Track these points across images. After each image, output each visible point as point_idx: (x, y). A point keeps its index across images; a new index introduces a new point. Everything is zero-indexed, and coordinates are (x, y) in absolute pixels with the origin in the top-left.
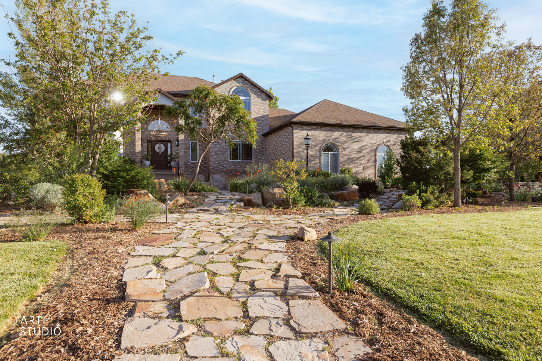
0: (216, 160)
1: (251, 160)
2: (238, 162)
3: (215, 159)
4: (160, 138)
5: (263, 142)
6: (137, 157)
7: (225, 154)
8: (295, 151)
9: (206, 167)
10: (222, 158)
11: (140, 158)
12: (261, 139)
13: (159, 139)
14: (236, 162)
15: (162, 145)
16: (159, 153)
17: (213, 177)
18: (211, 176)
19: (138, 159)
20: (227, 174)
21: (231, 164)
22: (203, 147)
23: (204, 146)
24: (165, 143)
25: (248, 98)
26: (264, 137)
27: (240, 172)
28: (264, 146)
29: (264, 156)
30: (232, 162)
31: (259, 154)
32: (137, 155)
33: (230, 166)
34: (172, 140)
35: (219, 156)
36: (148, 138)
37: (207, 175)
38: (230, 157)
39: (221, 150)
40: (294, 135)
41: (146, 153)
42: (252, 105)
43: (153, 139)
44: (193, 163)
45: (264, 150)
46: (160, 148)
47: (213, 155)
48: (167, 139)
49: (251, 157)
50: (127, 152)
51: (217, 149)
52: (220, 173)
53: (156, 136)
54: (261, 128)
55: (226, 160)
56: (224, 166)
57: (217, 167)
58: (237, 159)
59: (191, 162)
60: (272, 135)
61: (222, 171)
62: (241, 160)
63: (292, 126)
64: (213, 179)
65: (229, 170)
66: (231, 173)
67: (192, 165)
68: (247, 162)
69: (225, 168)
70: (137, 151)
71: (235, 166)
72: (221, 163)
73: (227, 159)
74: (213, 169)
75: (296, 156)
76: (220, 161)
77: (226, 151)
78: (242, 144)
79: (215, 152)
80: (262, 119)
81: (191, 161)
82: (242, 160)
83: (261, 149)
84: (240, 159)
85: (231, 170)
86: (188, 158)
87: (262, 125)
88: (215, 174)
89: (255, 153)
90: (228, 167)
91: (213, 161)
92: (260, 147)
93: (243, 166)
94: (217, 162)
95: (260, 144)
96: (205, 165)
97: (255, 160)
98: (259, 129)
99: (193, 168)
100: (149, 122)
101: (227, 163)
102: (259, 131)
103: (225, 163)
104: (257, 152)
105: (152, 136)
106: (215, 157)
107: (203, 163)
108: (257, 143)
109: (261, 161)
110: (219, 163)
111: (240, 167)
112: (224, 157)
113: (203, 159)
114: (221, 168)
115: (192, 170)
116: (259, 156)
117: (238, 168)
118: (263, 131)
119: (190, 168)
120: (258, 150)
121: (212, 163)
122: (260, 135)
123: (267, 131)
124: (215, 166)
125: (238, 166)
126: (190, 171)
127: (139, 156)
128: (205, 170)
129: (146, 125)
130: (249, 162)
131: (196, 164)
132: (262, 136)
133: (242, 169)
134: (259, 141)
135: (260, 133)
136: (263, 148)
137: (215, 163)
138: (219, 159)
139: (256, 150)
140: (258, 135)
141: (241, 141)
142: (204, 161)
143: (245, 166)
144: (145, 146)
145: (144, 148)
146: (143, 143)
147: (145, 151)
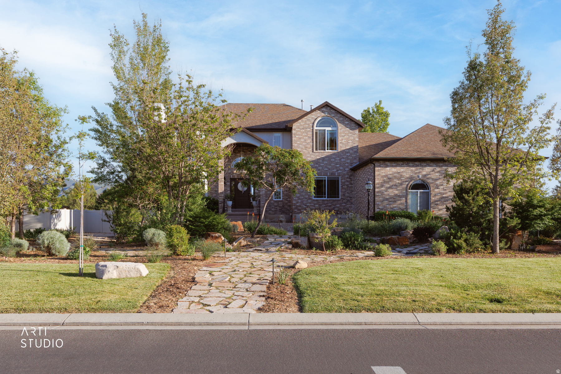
0: (299, 199)
1: (338, 197)
2: (323, 200)
3: (298, 197)
5: (352, 177)
6: (220, 198)
8: (376, 190)
9: (290, 206)
10: (305, 196)
11: (223, 198)
12: (349, 174)
14: (320, 200)
16: (242, 192)
17: (295, 216)
18: (294, 215)
19: (221, 199)
21: (315, 202)
25: (334, 129)
26: (353, 172)
28: (352, 182)
29: (353, 193)
30: (317, 200)
31: (347, 191)
32: (220, 195)
33: (315, 204)
35: (302, 194)
36: (231, 176)
37: (291, 214)
38: (315, 194)
40: (376, 173)
41: (229, 191)
42: (339, 136)
43: (236, 177)
44: (276, 201)
45: (353, 186)
46: (243, 186)
49: (338, 194)
50: (211, 192)
52: (303, 212)
54: (349, 161)
55: (310, 199)
56: (307, 204)
57: (300, 206)
58: (322, 197)
59: (274, 201)
60: (360, 170)
61: (305, 210)
62: (326, 198)
63: (374, 163)
64: (295, 219)
67: (276, 204)
68: (333, 200)
69: (308, 207)
70: (220, 191)
71: (320, 205)
72: (304, 202)
73: (311, 197)
74: (296, 208)
75: (378, 196)
76: (304, 200)
78: (328, 180)
79: (298, 190)
80: (351, 152)
81: (274, 199)
82: (328, 198)
83: (349, 186)
84: (325, 197)
87: (350, 158)
88: (299, 213)
89: (342, 190)
90: (312, 206)
91: (295, 200)
92: (348, 183)
93: (328, 204)
94: (299, 201)
95: (348, 180)
96: (289, 204)
97: (343, 197)
98: (347, 163)
99: (276, 207)
100: (231, 160)
101: (311, 202)
102: (347, 165)
103: (309, 201)
104: (344, 189)
105: (235, 175)
106: (298, 195)
107: (286, 202)
108: (344, 179)
109: (349, 198)
110: (302, 202)
111: (325, 206)
112: (308, 195)
113: (287, 197)
114: (305, 207)
115: (275, 210)
116: (347, 193)
117: (323, 207)
118: (352, 165)
119: (273, 206)
120: (346, 187)
121: (294, 202)
122: (348, 169)
123: (355, 165)
124: (298, 204)
125: (323, 205)
126: (273, 210)
127: (221, 196)
128: (288, 208)
129: (229, 163)
130: (335, 200)
131: (280, 203)
132: (350, 171)
133: (328, 208)
134: (347, 176)
135: (347, 167)
136: (351, 184)
137: (298, 202)
138: (302, 197)
139: (344, 187)
140: (346, 169)
141: (326, 177)
142: (288, 199)
143: (331, 204)
144: (229, 185)
145: (227, 187)
146: (226, 181)
147: (228, 189)
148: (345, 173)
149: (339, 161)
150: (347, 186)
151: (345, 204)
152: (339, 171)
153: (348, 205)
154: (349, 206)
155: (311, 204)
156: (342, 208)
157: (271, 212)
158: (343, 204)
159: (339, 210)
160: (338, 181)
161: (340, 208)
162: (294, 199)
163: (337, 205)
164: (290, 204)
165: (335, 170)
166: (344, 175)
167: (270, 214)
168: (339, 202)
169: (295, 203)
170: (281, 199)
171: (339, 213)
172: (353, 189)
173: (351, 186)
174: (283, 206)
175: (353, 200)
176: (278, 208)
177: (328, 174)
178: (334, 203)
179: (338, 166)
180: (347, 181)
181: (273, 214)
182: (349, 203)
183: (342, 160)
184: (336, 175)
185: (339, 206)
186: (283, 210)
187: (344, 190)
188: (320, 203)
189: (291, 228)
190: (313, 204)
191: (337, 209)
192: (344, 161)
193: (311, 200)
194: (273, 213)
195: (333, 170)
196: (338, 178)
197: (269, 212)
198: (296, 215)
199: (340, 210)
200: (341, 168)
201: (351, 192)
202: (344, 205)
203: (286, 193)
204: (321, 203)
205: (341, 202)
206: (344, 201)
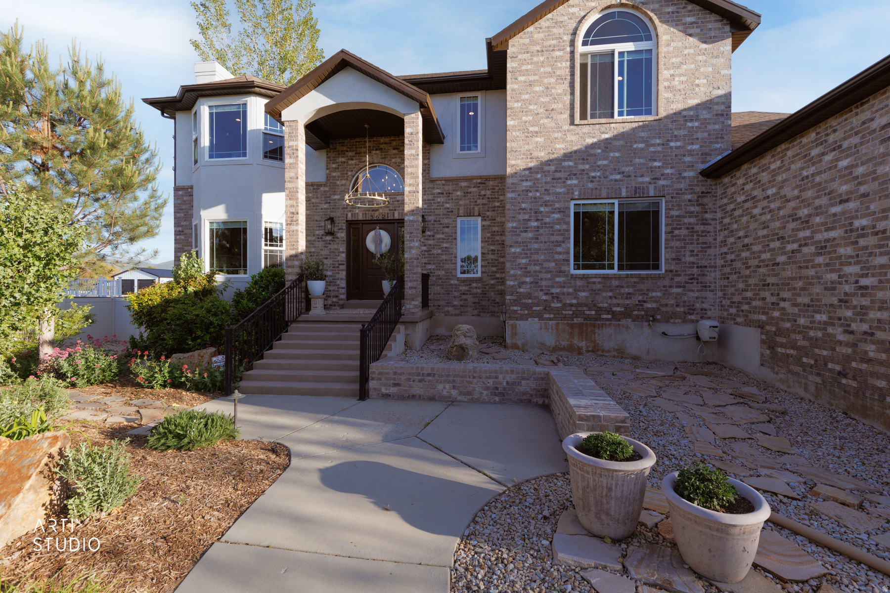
0: (527, 273)
1: (657, 267)
2: (606, 277)
3: (524, 268)
4: (377, 213)
5: (705, 201)
7: (559, 249)
9: (501, 293)
10: (546, 264)
11: (296, 270)
12: (698, 189)
13: (377, 215)
14: (596, 276)
15: (384, 233)
16: (375, 255)
17: (514, 327)
18: (510, 323)
20: (565, 318)
21: (579, 283)
22: (493, 234)
23: (496, 229)
24: (390, 227)
25: (644, 45)
26: (709, 182)
27: (613, 313)
28: (708, 216)
29: (711, 251)
30: (584, 277)
31: (690, 247)
32: (290, 263)
33: (576, 290)
35: (535, 257)
36: (350, 215)
37: (502, 319)
38: (576, 258)
39: (542, 238)
42: (661, 66)
43: (360, 218)
44: (464, 281)
45: (710, 228)
46: (378, 241)
47: (516, 256)
48: (396, 216)
49: (657, 258)
51: (530, 235)
52: (539, 315)
53: (368, 210)
54: (695, 147)
55: (561, 272)
56: (554, 290)
57: (529, 296)
58: (602, 267)
59: (458, 279)
61: (547, 308)
62: (615, 271)
64: (514, 334)
65: (571, 305)
66: (576, 314)
67: (463, 288)
68: (639, 276)
69: (557, 297)
71: (594, 292)
72: (544, 283)
73: (564, 268)
74: (516, 302)
76: (541, 276)
77: (560, 238)
78: (620, 214)
79: (524, 244)
80: (704, 114)
81: (460, 275)
82: (621, 268)
83: (697, 228)
84: (611, 267)
85: (579, 305)
86: (452, 266)
87: (699, 135)
88: (524, 318)
89: (673, 244)
90: (568, 294)
91: (515, 275)
92: (692, 220)
93: (622, 291)
94: (528, 279)
95: (692, 209)
96: (500, 288)
97: (673, 268)
98: (691, 153)
99: (464, 297)
100: (350, 173)
101: (565, 283)
102: (688, 159)
103: (558, 279)
104: (678, 238)
105: (357, 211)
106: (524, 261)
107: (492, 282)
108: (679, 205)
109: (695, 271)
110: (535, 283)
111: (610, 294)
112: (555, 261)
113: (494, 269)
114: (544, 297)
115: (462, 303)
116: (688, 254)
117: (604, 298)
118: (708, 158)
119: (456, 294)
120: (684, 232)
121: (512, 283)
122: (692, 174)
123: (720, 158)
124: (522, 290)
125: (605, 291)
126: (456, 303)
127: (293, 267)
128: (497, 300)
129: (344, 182)
130: (647, 277)
131: (474, 285)
132: (701, 178)
133: (620, 302)
134: (689, 197)
135: (691, 166)
136: (704, 222)
137: (523, 283)
138: (537, 268)
139: (676, 232)
140: (686, 174)
141: (616, 202)
142: (498, 275)
143: (631, 290)
144: (343, 237)
145: (338, 244)
146: (336, 229)
147: (341, 250)
148: (682, 186)
149: (659, 149)
150: (691, 229)
151: (680, 290)
152: (661, 182)
153: (691, 294)
154: (697, 294)
155: (565, 290)
156: (672, 302)
157: (450, 309)
158: (675, 290)
159: (658, 309)
160: (657, 214)
161: (664, 301)
162: (512, 272)
163: (653, 291)
164: (503, 287)
165: (647, 179)
166: (679, 192)
167: (447, 314)
168: (661, 283)
169: (512, 287)
170: (479, 275)
171: (659, 317)
172: (711, 239)
173: (702, 228)
174: (484, 293)
175: (710, 277)
176: (471, 299)
177: (624, 194)
178: (642, 286)
179: (656, 164)
180: (691, 214)
181: (456, 315)
182: (694, 286)
183: (672, 144)
184: (652, 193)
185: (659, 294)
186: (483, 303)
187: (678, 244)
188: (594, 287)
190: (571, 290)
191: (654, 305)
192: (677, 148)
193: (566, 276)
194: (457, 312)
195: (640, 179)
196: (657, 204)
197: (446, 309)
198: (518, 322)
199: (664, 309)
200: (668, 171)
201: (704, 250)
202: (678, 294)
203: (491, 257)
204: (598, 286)
205: (667, 282)
206: (677, 279)
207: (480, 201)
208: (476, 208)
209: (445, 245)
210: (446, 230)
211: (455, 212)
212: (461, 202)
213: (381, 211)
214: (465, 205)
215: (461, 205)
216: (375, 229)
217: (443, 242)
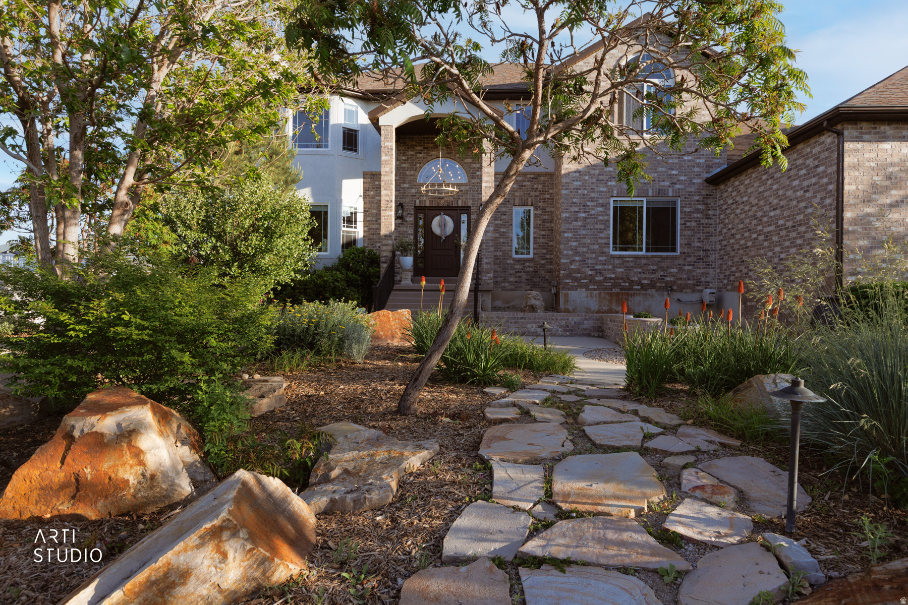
0: (577, 253)
1: (674, 250)
2: (637, 258)
3: (575, 249)
4: (442, 201)
5: (709, 201)
6: (384, 248)
7: (602, 235)
8: (848, 215)
9: (550, 271)
10: (591, 247)
11: (390, 248)
12: (703, 192)
13: (442, 203)
14: (629, 256)
15: (448, 218)
16: (440, 237)
17: (566, 295)
18: (562, 293)
19: (385, 253)
20: (606, 288)
21: (617, 261)
22: (544, 221)
23: (546, 217)
24: (454, 213)
26: (711, 187)
27: (642, 285)
28: (710, 212)
29: (712, 239)
30: (620, 257)
31: (698, 235)
32: (384, 242)
33: (615, 267)
34: (470, 204)
35: (584, 241)
36: (418, 202)
37: (553, 290)
38: (615, 243)
39: (589, 226)
40: (848, 160)
41: (412, 237)
43: (428, 204)
44: (519, 260)
45: (712, 221)
46: (443, 225)
47: (568, 240)
48: (460, 204)
49: (674, 243)
50: (371, 237)
51: (580, 223)
52: (586, 287)
53: (435, 198)
54: (702, 161)
55: (603, 253)
56: (597, 267)
57: (578, 271)
58: (634, 250)
59: (514, 259)
61: (592, 280)
62: (644, 253)
63: (839, 127)
64: (566, 301)
65: (611, 278)
66: (614, 286)
67: (518, 267)
68: (661, 257)
69: (599, 272)
70: (384, 231)
71: (628, 269)
72: (590, 261)
73: (606, 250)
74: (568, 276)
75: (853, 232)
76: (588, 255)
77: (602, 227)
78: (648, 209)
79: (575, 230)
81: (514, 256)
82: (648, 250)
83: (703, 221)
84: (641, 249)
85: (616, 278)
86: (508, 248)
88: (574, 288)
89: (685, 233)
90: (608, 270)
91: (567, 255)
92: (699, 215)
93: (649, 268)
94: (577, 258)
95: (699, 207)
96: (549, 267)
97: (685, 250)
98: (699, 165)
99: (519, 274)
100: (418, 165)
101: (606, 261)
102: (696, 169)
103: (600, 258)
104: (689, 229)
105: (425, 198)
106: (574, 244)
107: (543, 262)
108: (690, 204)
109: (701, 253)
110: (583, 261)
111: (640, 270)
112: (598, 244)
113: (544, 251)
114: (590, 272)
115: (516, 279)
116: (696, 240)
117: (635, 273)
118: (711, 170)
119: (512, 272)
120: (694, 224)
121: (565, 261)
122: (699, 181)
123: (719, 170)
124: (573, 267)
125: (636, 268)
126: (511, 280)
127: (387, 245)
128: (547, 277)
129: (413, 172)
130: (667, 258)
131: (527, 264)
132: (706, 184)
133: (647, 276)
134: (697, 198)
135: (698, 175)
136: (708, 217)
137: (574, 261)
138: (585, 249)
139: (688, 224)
140: (695, 181)
141: (645, 200)
142: (548, 256)
143: (655, 267)
144: (411, 221)
145: (407, 227)
146: (405, 214)
147: (410, 232)
148: (692, 189)
149: (676, 161)
150: (698, 221)
151: (690, 268)
152: (678, 186)
153: (698, 271)
154: (703, 271)
155: (606, 267)
156: (684, 276)
157: (506, 284)
158: (687, 268)
159: (675, 282)
160: (674, 210)
161: (679, 276)
162: (565, 252)
163: (671, 268)
164: (552, 267)
165: (667, 183)
166: (690, 194)
167: (504, 289)
168: (677, 262)
169: (565, 264)
170: (531, 256)
171: (675, 288)
172: (712, 230)
173: (706, 221)
174: (535, 271)
175: (712, 257)
176: (524, 276)
177: (650, 194)
178: (663, 265)
179: (674, 172)
180: (698, 211)
181: (511, 290)
182: (701, 265)
183: (685, 158)
184: (670, 194)
185: (675, 270)
186: (535, 280)
187: (689, 233)
188: (628, 265)
189: (561, 327)
190: (610, 267)
191: (672, 279)
192: (689, 161)
193: (607, 256)
194: (513, 287)
195: (662, 184)
196: (675, 203)
197: (503, 285)
198: (569, 292)
199: (679, 282)
200: (682, 178)
201: (707, 238)
202: (689, 270)
203: (542, 240)
204: (631, 264)
205: (681, 262)
206: (688, 259)
207: (532, 194)
208: (530, 199)
209: (502, 230)
210: (504, 217)
211: (512, 201)
212: (517, 194)
213: (446, 199)
214: (520, 196)
215: (516, 196)
216: (440, 214)
217: (500, 228)
